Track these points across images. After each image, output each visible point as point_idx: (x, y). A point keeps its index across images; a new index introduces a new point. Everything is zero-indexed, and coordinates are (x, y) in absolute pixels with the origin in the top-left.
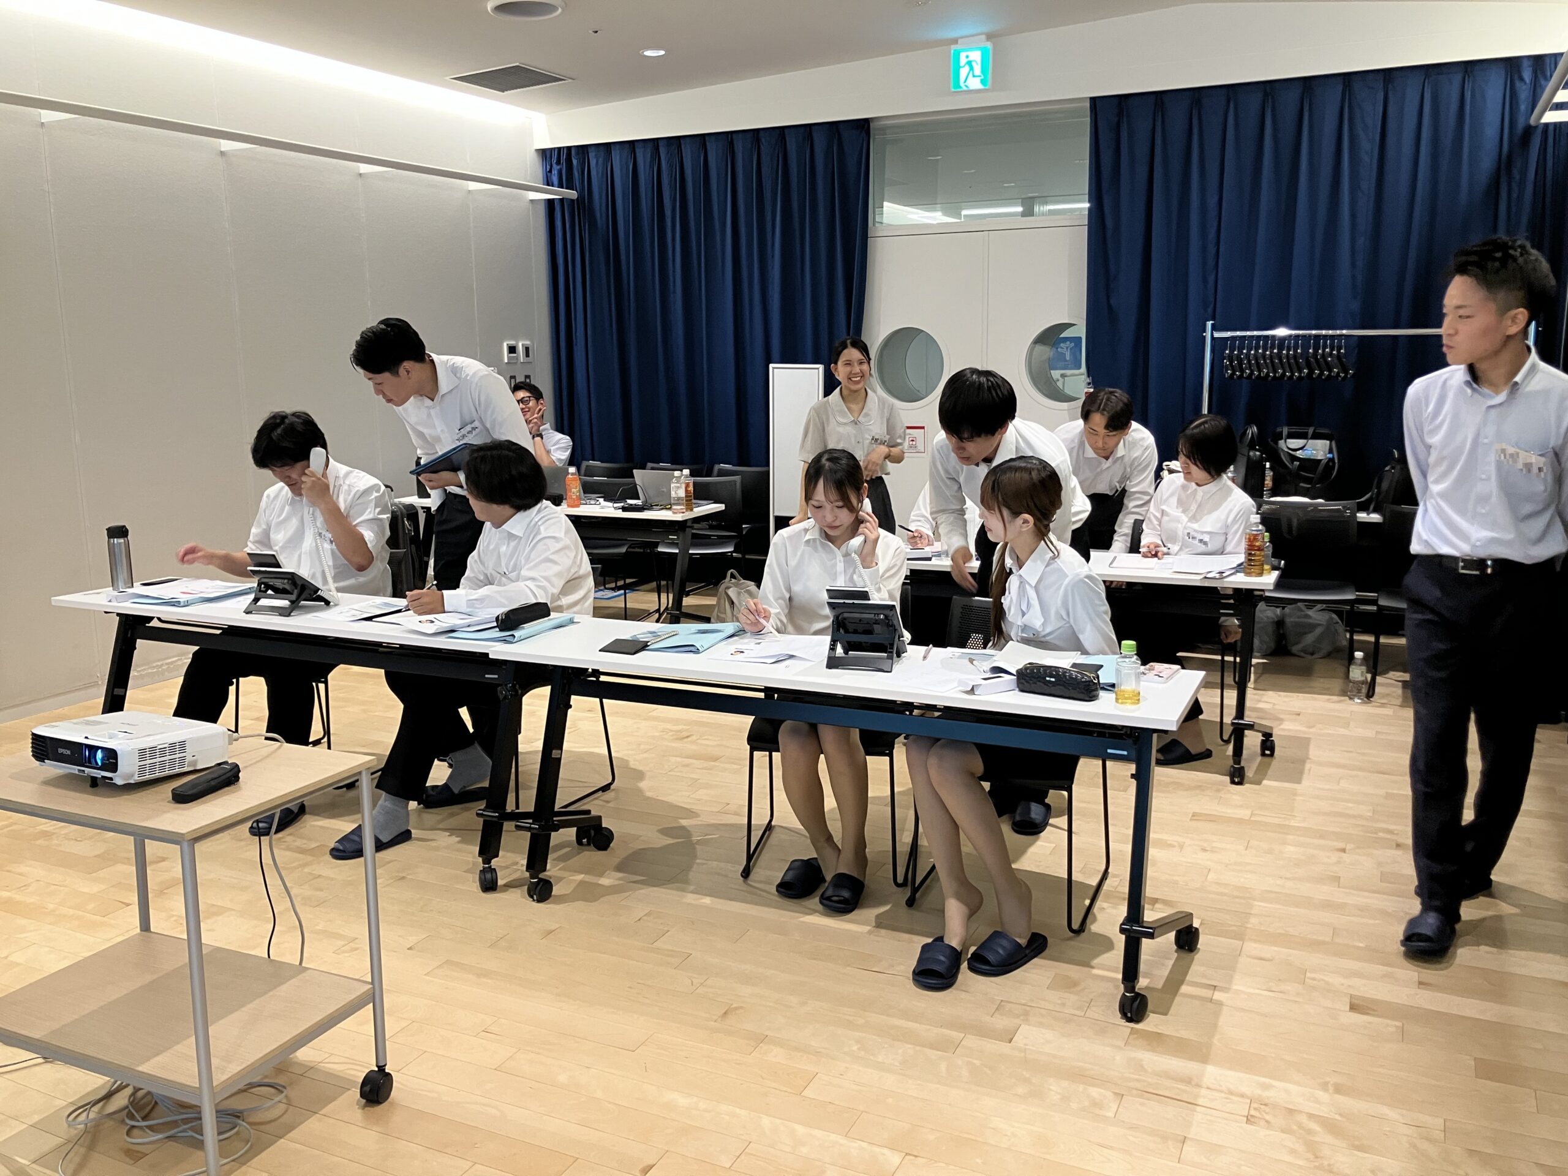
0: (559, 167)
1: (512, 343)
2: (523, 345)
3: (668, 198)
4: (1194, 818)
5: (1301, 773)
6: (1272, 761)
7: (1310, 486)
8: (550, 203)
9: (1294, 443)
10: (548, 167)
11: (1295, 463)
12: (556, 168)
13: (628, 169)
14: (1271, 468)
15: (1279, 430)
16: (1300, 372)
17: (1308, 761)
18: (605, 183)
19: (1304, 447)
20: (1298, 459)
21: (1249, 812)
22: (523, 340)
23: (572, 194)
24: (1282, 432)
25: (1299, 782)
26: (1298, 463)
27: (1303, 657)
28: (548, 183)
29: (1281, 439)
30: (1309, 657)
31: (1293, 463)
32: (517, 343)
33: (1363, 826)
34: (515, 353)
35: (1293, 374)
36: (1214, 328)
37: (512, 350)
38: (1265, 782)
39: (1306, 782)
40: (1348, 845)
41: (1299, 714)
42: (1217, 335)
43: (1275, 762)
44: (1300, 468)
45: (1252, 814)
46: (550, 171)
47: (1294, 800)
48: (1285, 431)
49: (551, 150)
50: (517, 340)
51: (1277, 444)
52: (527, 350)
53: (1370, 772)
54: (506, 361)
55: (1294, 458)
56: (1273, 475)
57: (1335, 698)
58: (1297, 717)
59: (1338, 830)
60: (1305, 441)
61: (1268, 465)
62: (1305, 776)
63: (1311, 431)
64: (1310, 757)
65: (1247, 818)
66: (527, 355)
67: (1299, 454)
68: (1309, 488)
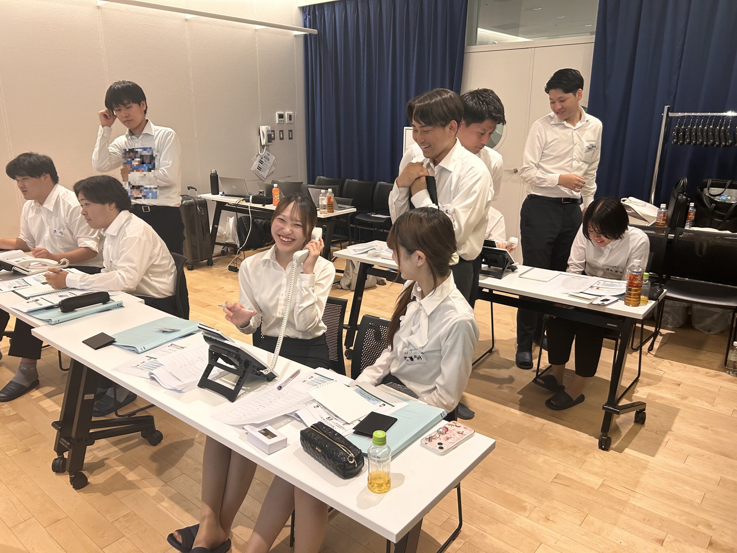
0: (309, 17)
1: (282, 113)
2: (287, 114)
3: (362, 32)
4: (555, 480)
5: (659, 444)
6: (641, 428)
7: (721, 221)
8: (305, 36)
9: (715, 191)
10: (305, 17)
11: (713, 204)
12: (308, 17)
13: (342, 16)
14: (695, 207)
15: (705, 180)
16: (726, 141)
17: (670, 432)
18: (331, 24)
19: (722, 193)
20: (716, 202)
21: (600, 481)
22: (288, 111)
23: (315, 31)
24: (707, 182)
25: (653, 456)
26: (715, 205)
27: (702, 332)
28: (305, 27)
29: (706, 187)
30: (706, 333)
31: (711, 204)
32: (285, 113)
33: (689, 514)
34: (283, 118)
35: (720, 143)
36: (669, 110)
37: (281, 116)
38: (627, 450)
39: (659, 456)
40: (669, 535)
41: (679, 385)
42: (671, 114)
43: (643, 431)
44: (716, 208)
45: (602, 485)
46: (306, 19)
47: (642, 474)
48: (710, 182)
49: (306, 7)
50: (284, 111)
51: (702, 190)
52: (290, 117)
53: (716, 452)
54: (277, 122)
55: (712, 201)
56: (696, 212)
57: (713, 372)
58: (677, 387)
59: (666, 515)
60: (722, 189)
61: (692, 204)
62: (661, 449)
63: (729, 182)
64: (673, 429)
65: (597, 487)
66: (290, 119)
67: (717, 199)
68: (721, 222)
